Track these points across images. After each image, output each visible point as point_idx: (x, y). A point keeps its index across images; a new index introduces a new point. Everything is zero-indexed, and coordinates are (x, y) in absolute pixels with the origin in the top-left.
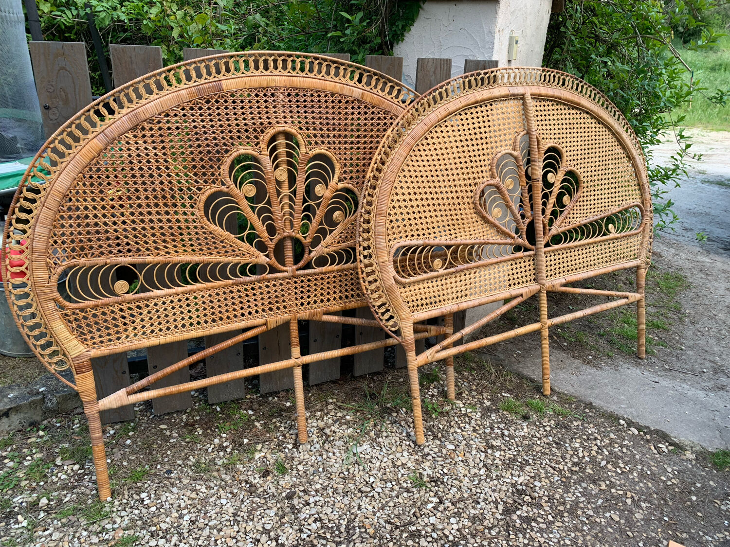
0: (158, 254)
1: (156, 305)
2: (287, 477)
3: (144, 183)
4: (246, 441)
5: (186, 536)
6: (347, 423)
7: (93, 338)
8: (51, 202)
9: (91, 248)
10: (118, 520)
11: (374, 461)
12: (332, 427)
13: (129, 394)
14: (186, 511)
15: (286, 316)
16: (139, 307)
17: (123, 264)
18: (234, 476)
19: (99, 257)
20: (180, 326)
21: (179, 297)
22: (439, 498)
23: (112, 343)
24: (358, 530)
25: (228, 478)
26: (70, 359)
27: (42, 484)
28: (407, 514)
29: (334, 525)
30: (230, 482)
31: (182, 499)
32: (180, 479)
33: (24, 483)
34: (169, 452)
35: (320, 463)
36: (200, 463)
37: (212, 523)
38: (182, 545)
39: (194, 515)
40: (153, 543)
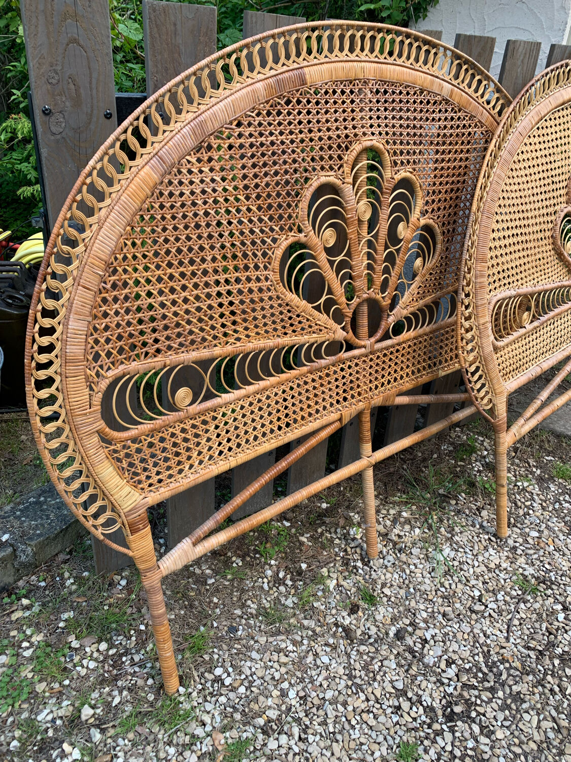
0: (227, 343)
1: (224, 415)
2: (382, 610)
3: (210, 237)
4: (304, 566)
5: (308, 723)
6: (408, 521)
7: (148, 477)
8: (91, 278)
9: (145, 344)
11: (465, 568)
12: (394, 530)
13: (195, 544)
15: (361, 405)
16: (205, 422)
17: (186, 364)
18: (319, 621)
19: (155, 356)
20: (251, 439)
21: (250, 399)
22: (560, 603)
23: (172, 479)
24: (502, 667)
25: (312, 624)
26: (122, 514)
27: (67, 682)
28: (541, 632)
29: (471, 665)
30: (318, 629)
31: (272, 667)
32: (253, 638)
33: (40, 687)
34: (215, 600)
35: (407, 582)
36: (264, 608)
37: (329, 695)
38: (311, 738)
39: (299, 687)
40: (272, 744)
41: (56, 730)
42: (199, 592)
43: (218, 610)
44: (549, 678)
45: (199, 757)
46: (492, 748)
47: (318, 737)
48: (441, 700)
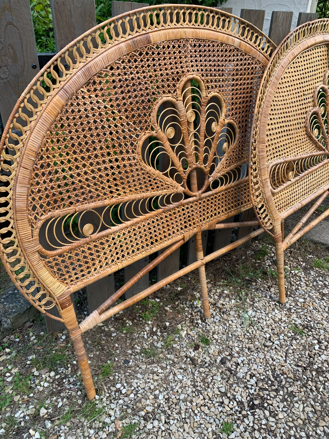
0: (113, 197)
1: (113, 239)
2: (213, 347)
3: (98, 135)
4: (168, 324)
5: (170, 413)
6: (228, 296)
7: (70, 277)
8: (27, 162)
9: (63, 199)
10: (112, 413)
11: (261, 321)
12: (220, 301)
13: (100, 314)
14: (157, 392)
15: (196, 230)
16: (102, 244)
17: (88, 210)
18: (176, 355)
19: (69, 206)
20: (131, 252)
21: (129, 229)
22: (316, 339)
23: (84, 277)
24: (282, 377)
25: (172, 357)
26: (56, 298)
27: (32, 395)
28: (305, 357)
29: (264, 377)
30: (176, 360)
31: (149, 382)
32: (138, 366)
33: (17, 398)
34: (117, 345)
35: (227, 331)
36: (145, 349)
37: (182, 397)
38: (172, 422)
39: (165, 393)
40: (149, 426)
41: (26, 422)
42: (107, 341)
43: (118, 351)
44: (310, 382)
45: (107, 435)
46: (276, 424)
47: (176, 421)
48: (247, 398)
